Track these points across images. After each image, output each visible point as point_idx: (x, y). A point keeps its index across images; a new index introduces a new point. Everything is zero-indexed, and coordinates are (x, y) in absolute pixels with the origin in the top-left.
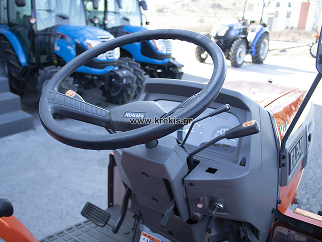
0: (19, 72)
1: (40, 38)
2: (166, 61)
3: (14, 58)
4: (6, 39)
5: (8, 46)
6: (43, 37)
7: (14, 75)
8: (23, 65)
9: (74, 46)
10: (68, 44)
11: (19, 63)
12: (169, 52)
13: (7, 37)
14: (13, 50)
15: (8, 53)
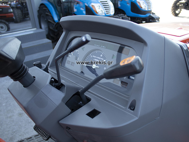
0: (54, 26)
1: (66, 4)
2: (148, 15)
3: (51, 18)
4: (46, 7)
5: (47, 11)
6: (67, 3)
7: (51, 28)
8: (56, 22)
9: (85, 8)
10: (81, 7)
11: (54, 21)
12: (149, 9)
13: (47, 5)
14: (50, 13)
15: (47, 15)
